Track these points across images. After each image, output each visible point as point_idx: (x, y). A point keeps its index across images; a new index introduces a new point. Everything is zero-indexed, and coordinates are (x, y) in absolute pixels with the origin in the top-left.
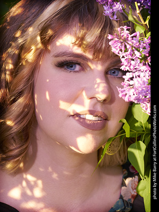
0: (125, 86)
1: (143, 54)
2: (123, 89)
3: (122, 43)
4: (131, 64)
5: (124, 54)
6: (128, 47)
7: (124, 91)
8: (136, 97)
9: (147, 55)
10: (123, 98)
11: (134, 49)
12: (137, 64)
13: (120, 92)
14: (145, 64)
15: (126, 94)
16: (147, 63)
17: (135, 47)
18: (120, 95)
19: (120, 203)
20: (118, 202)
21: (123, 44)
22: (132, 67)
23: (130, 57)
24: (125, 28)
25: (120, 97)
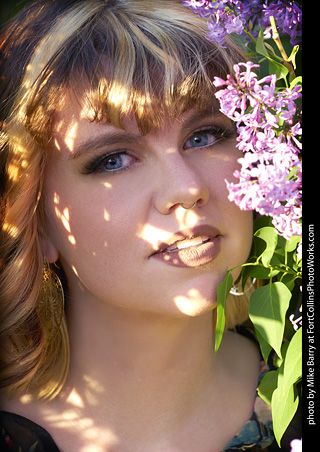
0: (241, 179)
1: (282, 119)
2: (237, 186)
3: (240, 95)
4: (257, 140)
5: (244, 119)
6: (253, 103)
7: (240, 188)
8: (262, 202)
9: (290, 122)
10: (236, 202)
11: (264, 108)
12: (269, 140)
13: (231, 190)
14: (284, 140)
15: (243, 195)
16: (288, 138)
17: (266, 105)
18: (231, 197)
19: (253, 428)
20: (248, 425)
21: (243, 97)
22: (259, 145)
23: (256, 124)
24: (248, 65)
25: (231, 200)
